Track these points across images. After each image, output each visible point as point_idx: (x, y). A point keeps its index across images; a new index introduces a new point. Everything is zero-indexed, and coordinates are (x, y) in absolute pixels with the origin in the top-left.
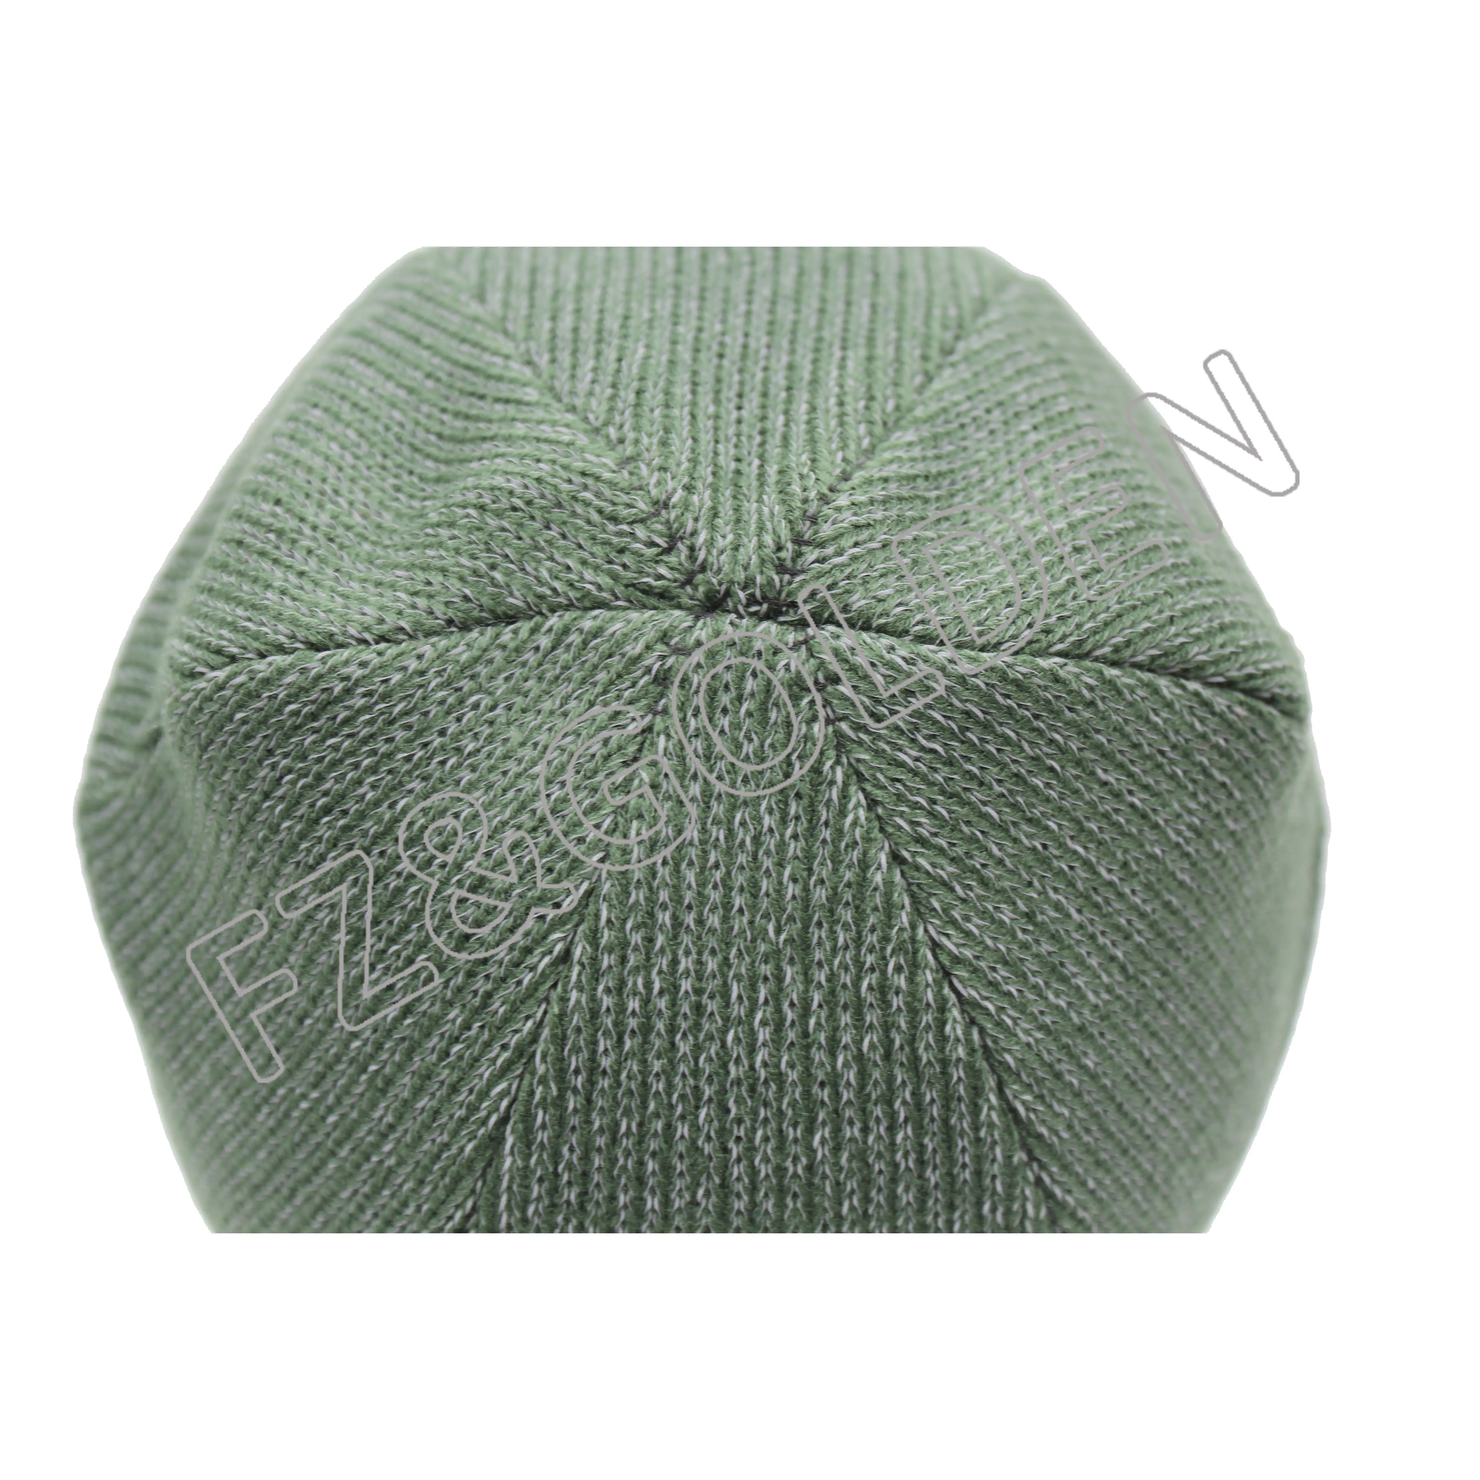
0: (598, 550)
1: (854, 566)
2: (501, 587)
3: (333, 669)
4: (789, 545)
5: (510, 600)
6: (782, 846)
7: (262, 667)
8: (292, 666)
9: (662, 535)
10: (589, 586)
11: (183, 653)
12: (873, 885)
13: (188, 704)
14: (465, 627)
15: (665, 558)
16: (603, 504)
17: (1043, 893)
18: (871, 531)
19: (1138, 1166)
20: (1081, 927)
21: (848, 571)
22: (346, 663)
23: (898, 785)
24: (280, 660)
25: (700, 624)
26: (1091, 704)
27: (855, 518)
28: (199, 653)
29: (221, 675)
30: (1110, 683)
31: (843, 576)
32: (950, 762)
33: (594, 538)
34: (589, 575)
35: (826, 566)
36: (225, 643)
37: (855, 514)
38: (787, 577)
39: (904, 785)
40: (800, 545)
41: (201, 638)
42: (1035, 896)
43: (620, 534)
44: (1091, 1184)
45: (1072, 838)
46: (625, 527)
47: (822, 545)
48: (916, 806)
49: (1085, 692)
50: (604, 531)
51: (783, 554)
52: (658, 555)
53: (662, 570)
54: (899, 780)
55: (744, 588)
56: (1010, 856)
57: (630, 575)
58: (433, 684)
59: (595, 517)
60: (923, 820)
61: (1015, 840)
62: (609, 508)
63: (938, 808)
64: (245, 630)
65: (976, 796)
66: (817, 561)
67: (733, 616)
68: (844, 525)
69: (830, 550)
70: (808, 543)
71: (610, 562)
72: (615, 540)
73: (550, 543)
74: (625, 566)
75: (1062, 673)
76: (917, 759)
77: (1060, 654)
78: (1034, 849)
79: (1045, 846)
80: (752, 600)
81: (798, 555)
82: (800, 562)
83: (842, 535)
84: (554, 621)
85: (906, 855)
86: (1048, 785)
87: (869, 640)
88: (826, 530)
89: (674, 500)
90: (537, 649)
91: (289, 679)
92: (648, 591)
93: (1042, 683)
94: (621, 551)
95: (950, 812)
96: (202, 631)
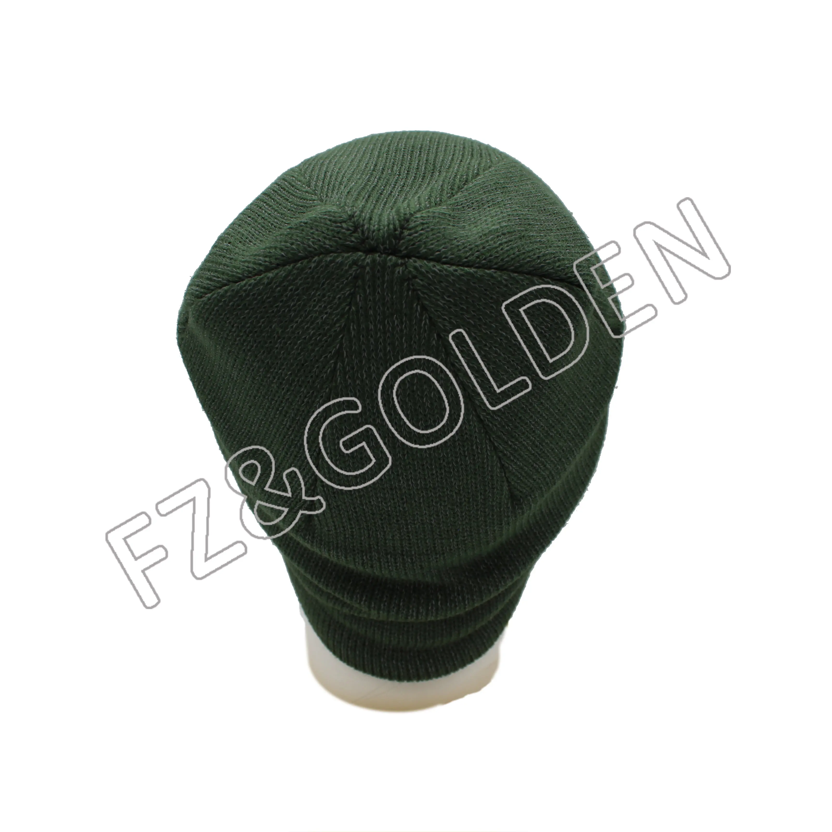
0: (330, 233)
1: (421, 237)
2: (295, 250)
3: (241, 288)
4: (399, 229)
5: (300, 254)
6: (402, 330)
7: (221, 291)
8: (229, 289)
9: (352, 227)
10: (327, 246)
11: (197, 291)
12: (432, 345)
13: (200, 306)
14: (284, 265)
15: (354, 235)
16: (331, 218)
17: (490, 348)
18: (428, 225)
19: (528, 438)
20: (505, 359)
21: (419, 239)
22: (245, 285)
23: (439, 312)
24: (226, 288)
25: (368, 256)
26: (506, 286)
27: (422, 221)
28: (202, 290)
29: (209, 295)
30: (514, 278)
31: (417, 241)
32: (455, 305)
33: (328, 229)
34: (327, 242)
35: (411, 237)
36: (210, 286)
37: (422, 220)
38: (397, 241)
39: (440, 312)
40: (403, 230)
41: (202, 285)
42: (488, 349)
43: (337, 227)
44: (510, 443)
45: (501, 330)
46: (339, 224)
47: (410, 229)
48: (445, 319)
49: (503, 281)
50: (331, 226)
51: (397, 232)
52: (351, 233)
53: (353, 239)
54: (438, 311)
55: (382, 245)
56: (478, 336)
57: (341, 241)
58: (274, 287)
59: (329, 223)
60: (447, 324)
61: (480, 331)
62: (333, 219)
63: (453, 320)
64: (214, 281)
65: (466, 316)
66: (408, 235)
67: (379, 254)
68: (418, 223)
69: (413, 231)
70: (405, 229)
71: (335, 237)
72: (336, 229)
73: (312, 233)
74: (340, 238)
75: (495, 275)
76: (444, 304)
77: (494, 269)
78: (487, 333)
79: (491, 332)
80: (385, 248)
81: (402, 233)
82: (402, 235)
83: (417, 226)
84: (316, 258)
85: (442, 335)
86: (491, 312)
87: (427, 263)
88: (412, 225)
89: (356, 214)
90: (310, 268)
91: (229, 294)
92: (348, 246)
93: (487, 278)
94: (338, 233)
95: (456, 322)
96: (202, 283)
